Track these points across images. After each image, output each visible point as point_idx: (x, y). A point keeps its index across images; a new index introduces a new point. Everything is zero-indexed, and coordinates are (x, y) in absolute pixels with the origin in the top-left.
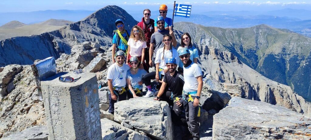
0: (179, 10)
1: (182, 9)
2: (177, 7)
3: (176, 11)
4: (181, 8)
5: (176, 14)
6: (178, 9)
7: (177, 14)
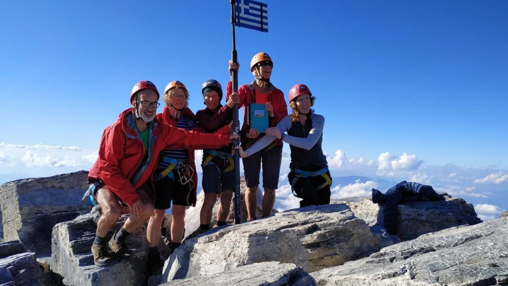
0: (245, 13)
1: (251, 11)
2: (238, 5)
3: (239, 14)
4: (247, 7)
5: (239, 21)
6: (243, 10)
7: (242, 21)
